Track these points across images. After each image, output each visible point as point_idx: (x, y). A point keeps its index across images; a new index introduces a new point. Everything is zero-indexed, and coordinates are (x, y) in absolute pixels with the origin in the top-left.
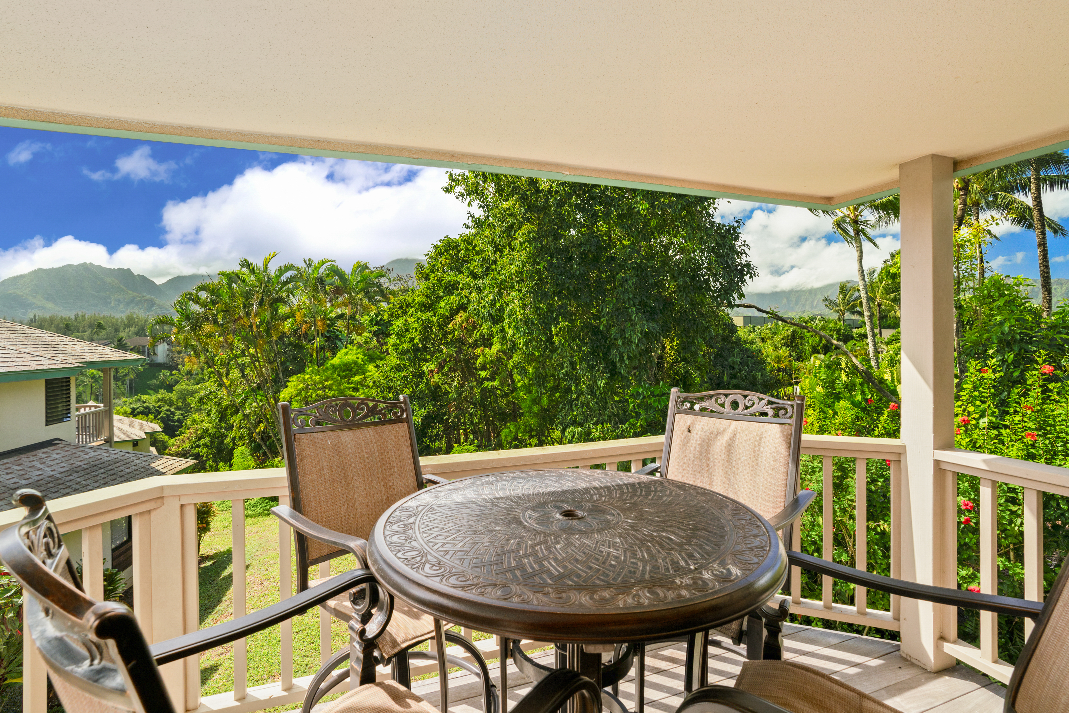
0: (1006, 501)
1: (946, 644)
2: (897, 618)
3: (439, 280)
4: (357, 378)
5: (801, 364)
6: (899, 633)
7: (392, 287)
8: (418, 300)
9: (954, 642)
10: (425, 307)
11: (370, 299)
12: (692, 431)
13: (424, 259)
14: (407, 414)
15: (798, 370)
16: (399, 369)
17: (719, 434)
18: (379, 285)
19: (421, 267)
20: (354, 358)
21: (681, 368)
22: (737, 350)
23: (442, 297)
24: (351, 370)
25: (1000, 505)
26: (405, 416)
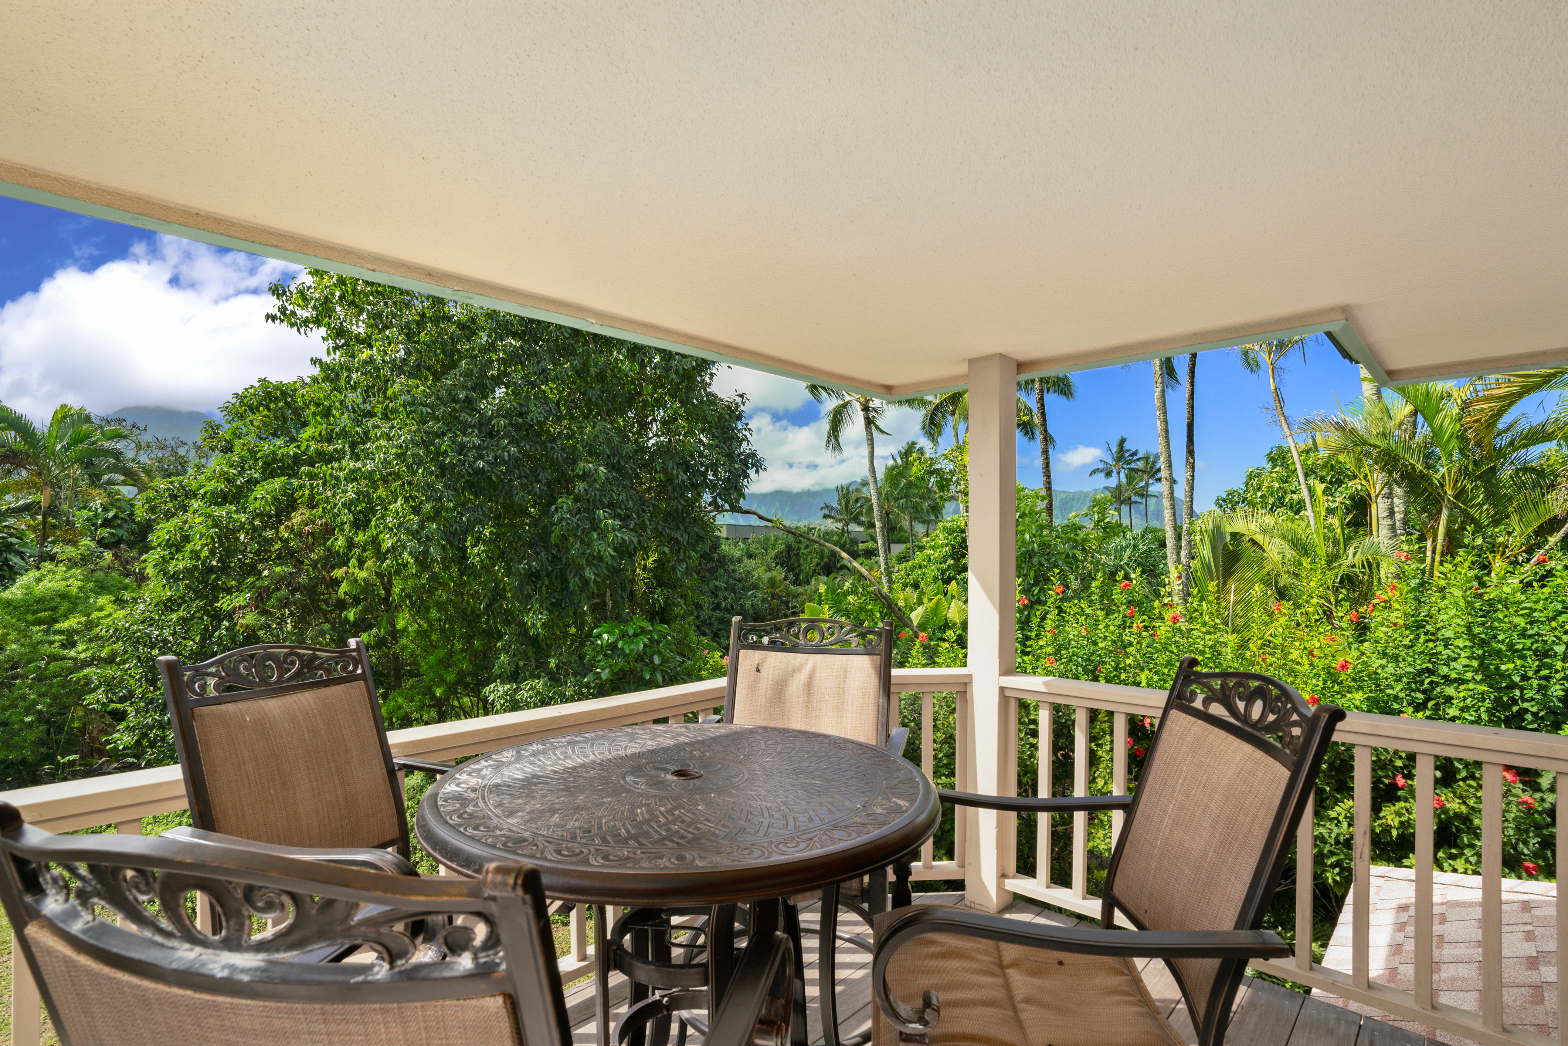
0: (1026, 734)
1: (1007, 881)
2: (962, 866)
3: (253, 453)
4: (72, 622)
5: (800, 589)
6: (963, 881)
7: (144, 458)
8: (210, 486)
9: (1014, 877)
10: (220, 499)
11: (95, 478)
12: (762, 670)
13: (219, 417)
14: (363, 668)
15: (796, 596)
16: (169, 606)
17: (795, 671)
18: (117, 454)
19: (213, 429)
20: (59, 586)
21: (658, 596)
22: (721, 571)
23: (257, 482)
24: (54, 609)
25: (1021, 739)
26: (359, 671)
